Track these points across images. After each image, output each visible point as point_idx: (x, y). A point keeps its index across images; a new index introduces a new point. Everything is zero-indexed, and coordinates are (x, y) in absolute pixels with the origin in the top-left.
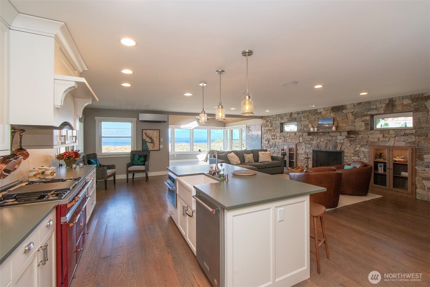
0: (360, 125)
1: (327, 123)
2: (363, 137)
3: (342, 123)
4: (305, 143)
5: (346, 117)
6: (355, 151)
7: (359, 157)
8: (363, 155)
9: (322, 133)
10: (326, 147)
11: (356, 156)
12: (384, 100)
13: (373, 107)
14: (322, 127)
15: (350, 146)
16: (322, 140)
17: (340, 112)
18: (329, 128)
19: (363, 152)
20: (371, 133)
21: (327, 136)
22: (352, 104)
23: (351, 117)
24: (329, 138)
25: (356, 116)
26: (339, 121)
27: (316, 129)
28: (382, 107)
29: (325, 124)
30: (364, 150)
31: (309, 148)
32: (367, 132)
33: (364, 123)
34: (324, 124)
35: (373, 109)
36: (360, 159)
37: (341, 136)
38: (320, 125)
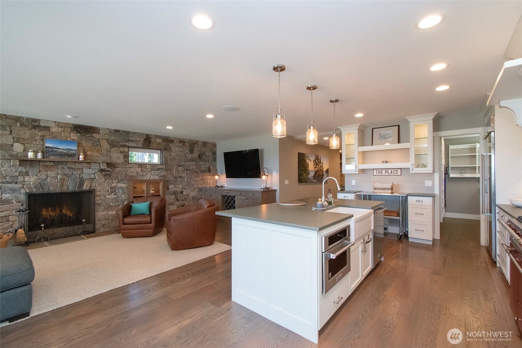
0: (116, 156)
1: (66, 148)
2: (120, 171)
3: (92, 150)
4: (1, 181)
5: (99, 144)
6: (111, 188)
7: (116, 194)
8: (121, 192)
9: (53, 163)
10: (62, 186)
11: (112, 193)
12: (142, 134)
13: (131, 138)
14: (54, 153)
15: (105, 182)
16: (52, 174)
17: (88, 135)
18: (71, 156)
19: (122, 188)
20: (130, 166)
21: (64, 168)
22: (108, 129)
23: (105, 145)
24: (68, 172)
25: (113, 144)
26: (86, 148)
27: (40, 156)
28: (140, 141)
29: (62, 148)
30: (122, 186)
31: (14, 190)
32: (125, 165)
33: (122, 155)
34: (59, 148)
35: (132, 141)
36: (117, 197)
37: (90, 168)
38: (50, 149)
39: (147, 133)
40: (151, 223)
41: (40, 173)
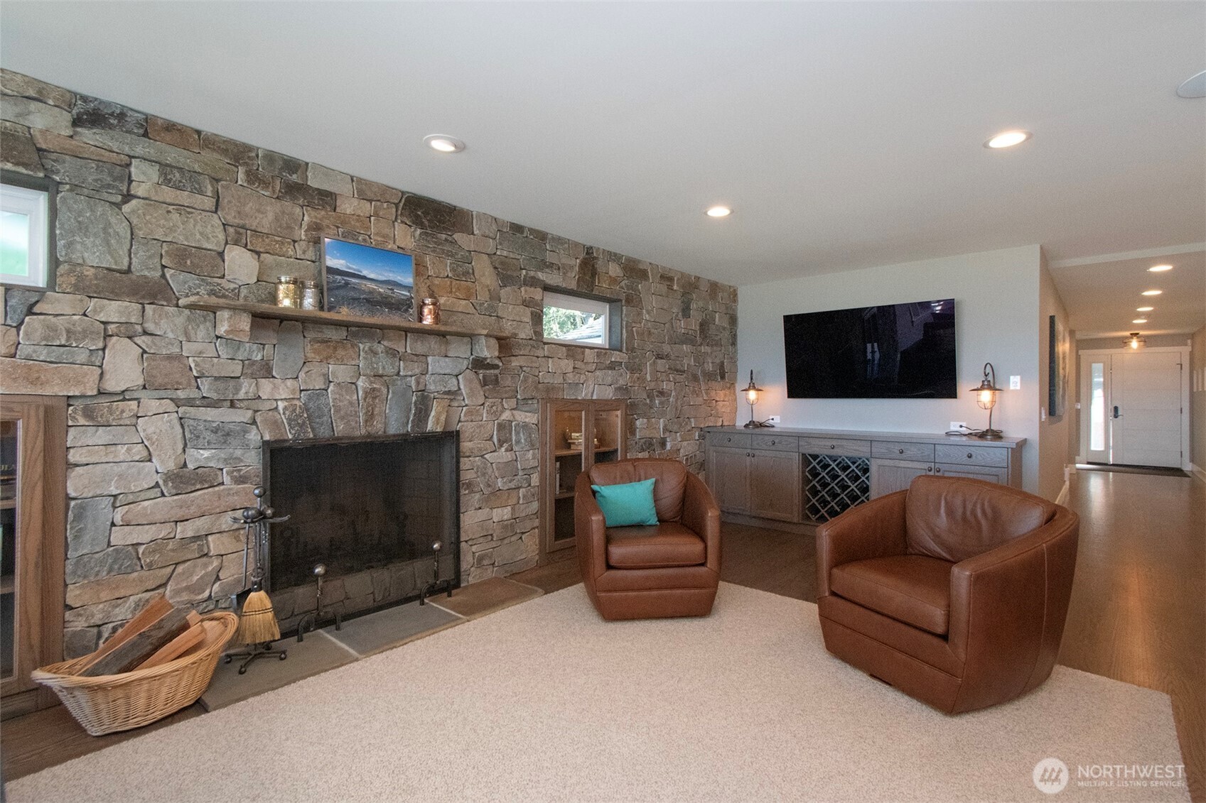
0: (513, 320)
1: (384, 279)
2: (521, 367)
3: (451, 292)
4: (181, 394)
5: (471, 271)
6: (501, 427)
7: (512, 450)
8: (525, 440)
9: (343, 333)
10: (370, 417)
11: (501, 446)
12: (576, 244)
13: (550, 257)
14: (352, 294)
15: (483, 404)
16: (340, 372)
17: (444, 236)
18: (399, 309)
19: (525, 426)
20: (546, 354)
21: (375, 353)
22: (494, 220)
23: (485, 275)
24: (385, 365)
25: (506, 274)
26: (437, 281)
27: (309, 302)
28: (572, 267)
29: (372, 276)
30: (527, 420)
31: (224, 435)
32: (534, 347)
33: (528, 311)
34: (364, 278)
35: (551, 265)
36: (515, 458)
37: (446, 356)
38: (339, 277)
39: (588, 244)
40: (703, 565)
41: (306, 369)
